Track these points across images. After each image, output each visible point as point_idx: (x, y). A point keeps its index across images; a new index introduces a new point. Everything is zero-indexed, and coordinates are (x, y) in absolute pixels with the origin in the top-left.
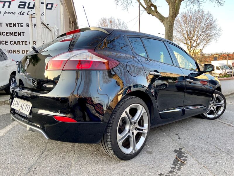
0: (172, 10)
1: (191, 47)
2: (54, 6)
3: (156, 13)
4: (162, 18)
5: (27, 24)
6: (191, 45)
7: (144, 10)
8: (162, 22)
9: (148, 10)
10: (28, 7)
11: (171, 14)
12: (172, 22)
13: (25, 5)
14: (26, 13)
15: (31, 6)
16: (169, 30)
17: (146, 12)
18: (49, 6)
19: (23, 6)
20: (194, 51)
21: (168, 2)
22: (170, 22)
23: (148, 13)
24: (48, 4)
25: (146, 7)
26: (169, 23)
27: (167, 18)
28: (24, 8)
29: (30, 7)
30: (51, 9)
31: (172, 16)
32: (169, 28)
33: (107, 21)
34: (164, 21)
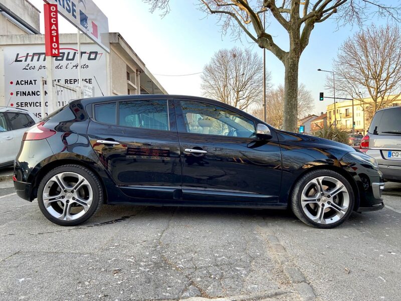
0: (294, 41)
1: (378, 93)
2: (98, 56)
3: (271, 46)
4: (279, 53)
5: (66, 80)
6: (378, 88)
7: (254, 42)
8: (281, 59)
9: (260, 42)
10: (67, 59)
11: (293, 47)
12: (294, 59)
13: (63, 57)
14: (64, 67)
15: (71, 57)
16: (290, 71)
17: (257, 45)
18: (93, 56)
19: (61, 58)
20: (383, 98)
21: (286, 29)
22: (292, 59)
23: (260, 46)
24: (91, 53)
25: (257, 38)
26: (290, 61)
27: (288, 52)
28: (62, 60)
29: (69, 58)
30: (95, 59)
31: (294, 49)
32: (291, 68)
33: (229, 54)
34: (283, 58)
